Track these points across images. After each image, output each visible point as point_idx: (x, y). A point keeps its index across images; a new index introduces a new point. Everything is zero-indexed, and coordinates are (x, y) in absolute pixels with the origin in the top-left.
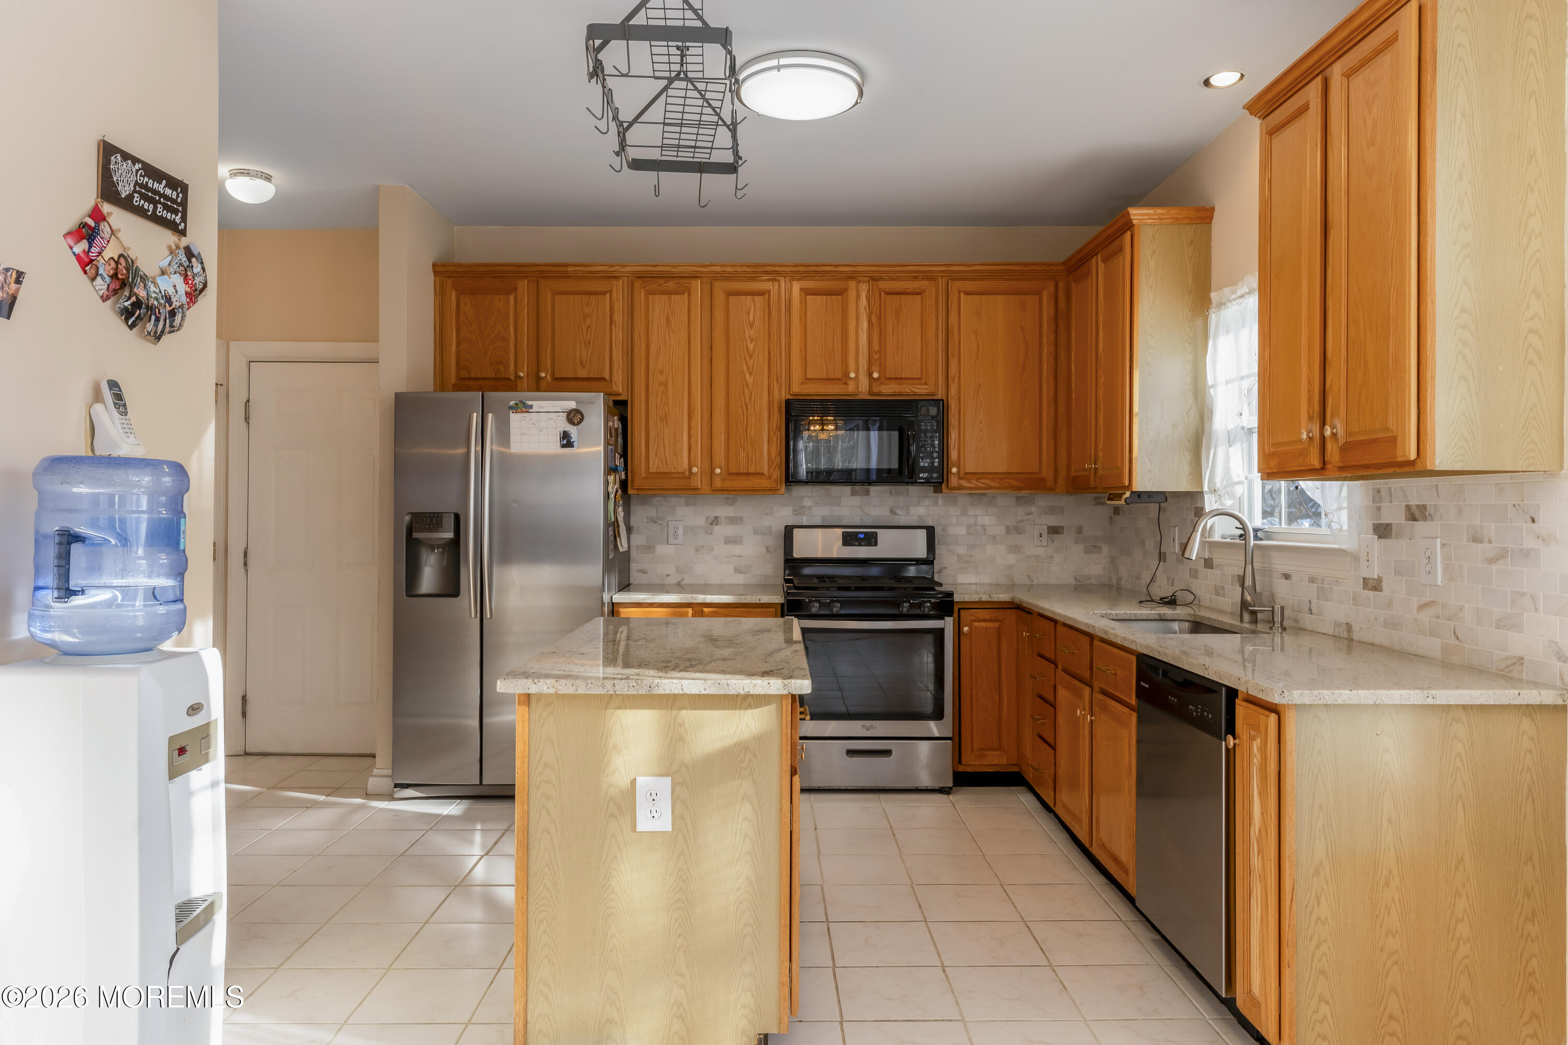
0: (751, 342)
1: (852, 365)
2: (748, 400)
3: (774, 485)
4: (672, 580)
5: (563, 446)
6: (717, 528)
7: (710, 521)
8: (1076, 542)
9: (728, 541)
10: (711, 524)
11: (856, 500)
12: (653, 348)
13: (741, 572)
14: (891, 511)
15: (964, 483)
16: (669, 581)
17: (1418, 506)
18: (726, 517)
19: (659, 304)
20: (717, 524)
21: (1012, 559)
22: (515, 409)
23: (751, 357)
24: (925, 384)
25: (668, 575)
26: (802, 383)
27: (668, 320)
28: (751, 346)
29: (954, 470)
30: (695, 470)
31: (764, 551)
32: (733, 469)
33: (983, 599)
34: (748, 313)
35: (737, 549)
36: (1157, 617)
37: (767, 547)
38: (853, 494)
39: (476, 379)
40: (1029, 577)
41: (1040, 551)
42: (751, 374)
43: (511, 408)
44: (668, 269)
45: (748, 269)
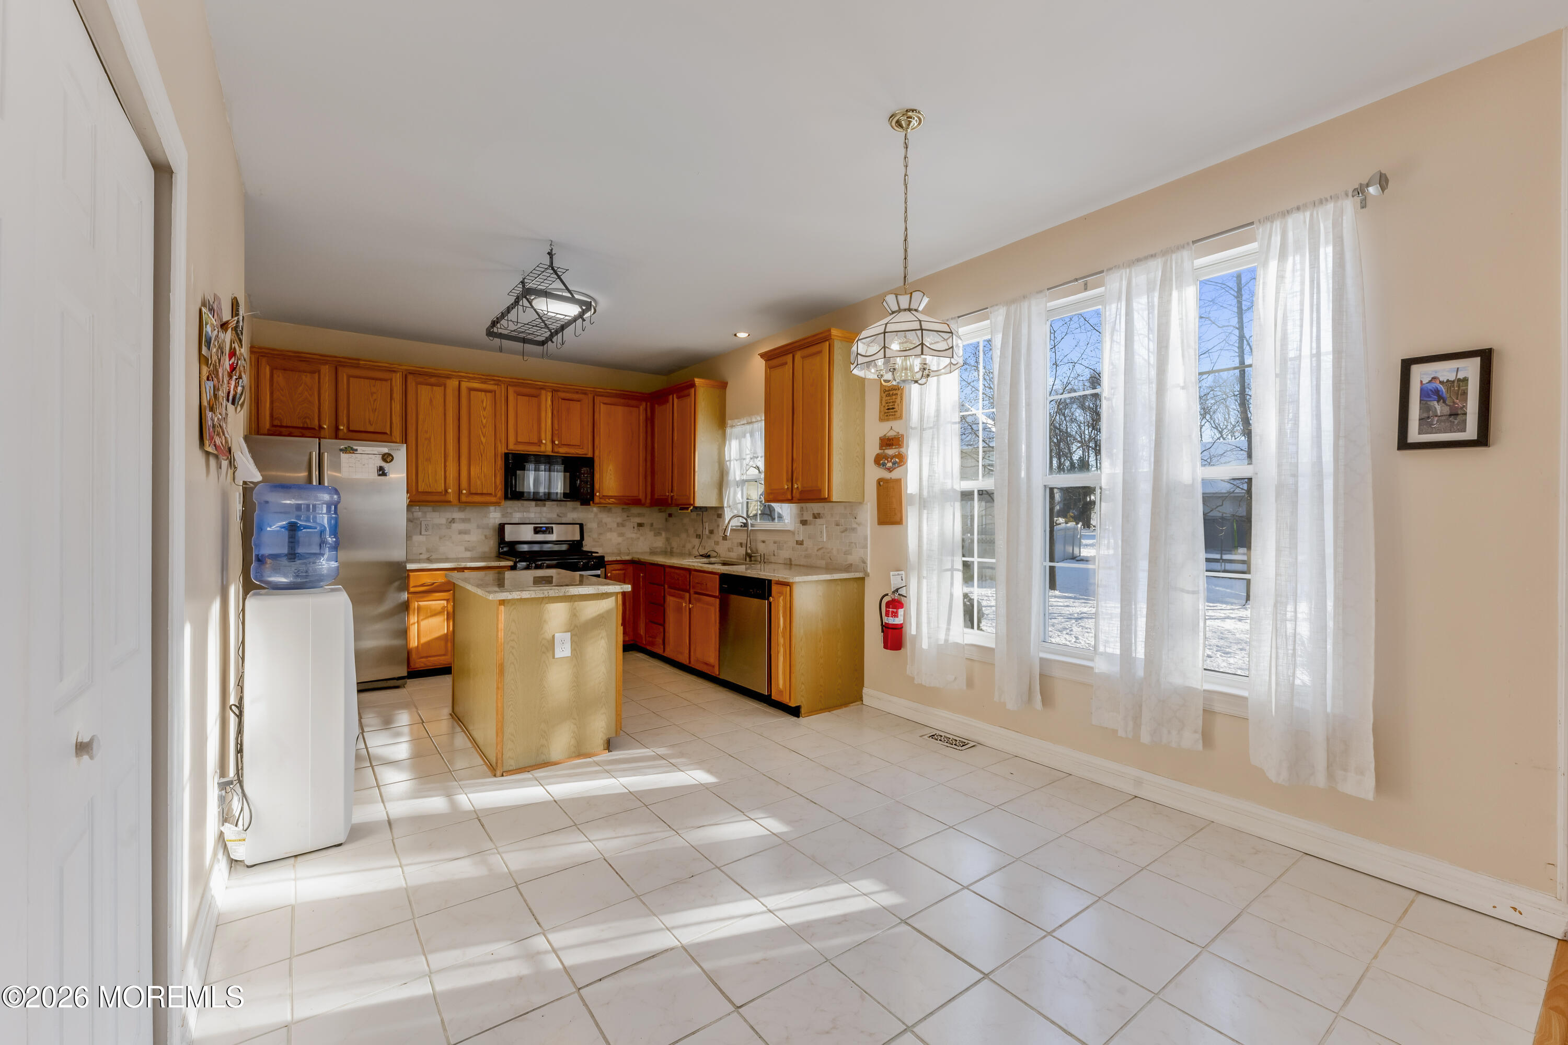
0: (484, 418)
1: (543, 436)
2: (482, 451)
3: (498, 500)
4: (424, 557)
5: (379, 475)
6: (454, 526)
7: (449, 520)
8: (651, 531)
9: (460, 532)
10: (450, 522)
11: (538, 509)
12: (421, 417)
13: (469, 551)
14: (558, 515)
15: (602, 501)
16: (422, 557)
17: (817, 513)
18: (459, 519)
19: (424, 391)
20: (454, 523)
21: (620, 540)
22: (345, 450)
23: (484, 427)
24: (582, 448)
25: (421, 554)
26: (515, 444)
27: (431, 400)
28: (484, 421)
29: (598, 494)
30: (450, 491)
31: (484, 538)
32: (473, 491)
33: (618, 559)
34: (483, 402)
35: (467, 537)
36: (708, 562)
37: (486, 536)
38: (536, 506)
39: (287, 427)
40: (628, 549)
41: (634, 536)
42: (484, 437)
43: (341, 450)
44: (430, 371)
45: (483, 377)
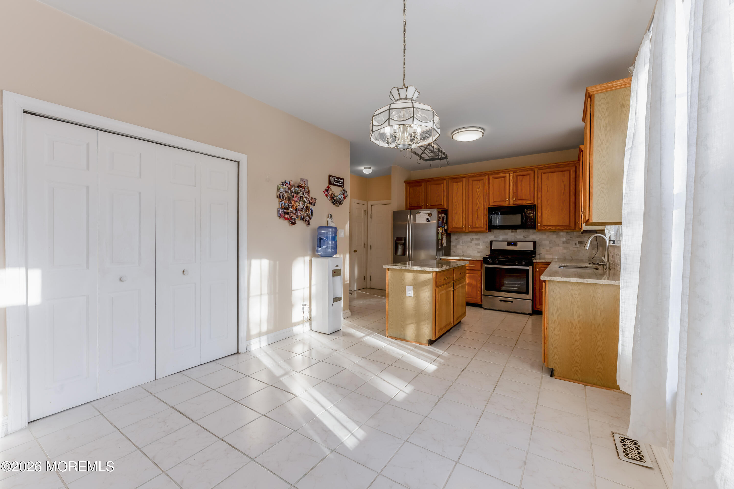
0: (479, 193)
1: (507, 197)
2: (478, 208)
3: (485, 230)
4: (461, 254)
5: (427, 221)
6: (473, 241)
7: (471, 239)
9: (476, 245)
10: (472, 240)
11: (513, 234)
12: (454, 196)
13: (479, 253)
14: (524, 237)
15: (543, 228)
16: (460, 254)
18: (475, 239)
19: (455, 185)
20: (473, 240)
21: (565, 251)
22: (417, 213)
23: (479, 197)
24: (530, 200)
25: (460, 253)
26: (493, 203)
27: (457, 189)
28: (479, 194)
29: (539, 225)
30: (464, 226)
31: (486, 248)
32: (474, 226)
33: (543, 262)
34: (478, 185)
35: (478, 247)
37: (487, 246)
38: (512, 232)
39: (413, 207)
40: (571, 257)
42: (479, 201)
43: (416, 213)
44: (457, 176)
45: (478, 174)
